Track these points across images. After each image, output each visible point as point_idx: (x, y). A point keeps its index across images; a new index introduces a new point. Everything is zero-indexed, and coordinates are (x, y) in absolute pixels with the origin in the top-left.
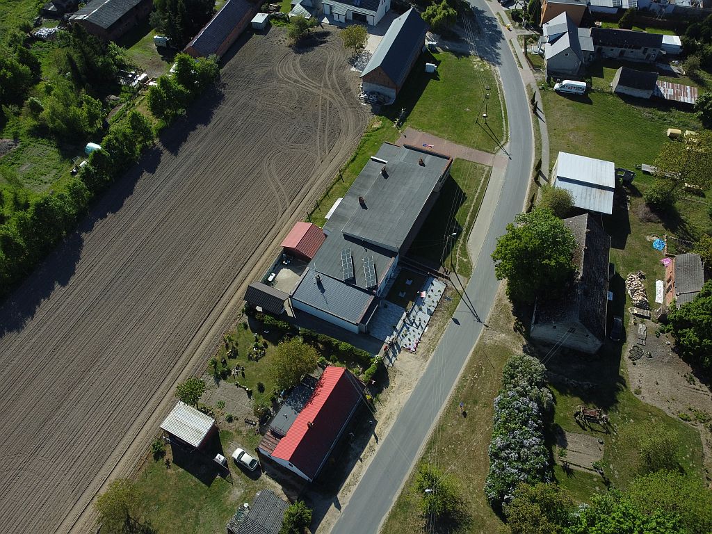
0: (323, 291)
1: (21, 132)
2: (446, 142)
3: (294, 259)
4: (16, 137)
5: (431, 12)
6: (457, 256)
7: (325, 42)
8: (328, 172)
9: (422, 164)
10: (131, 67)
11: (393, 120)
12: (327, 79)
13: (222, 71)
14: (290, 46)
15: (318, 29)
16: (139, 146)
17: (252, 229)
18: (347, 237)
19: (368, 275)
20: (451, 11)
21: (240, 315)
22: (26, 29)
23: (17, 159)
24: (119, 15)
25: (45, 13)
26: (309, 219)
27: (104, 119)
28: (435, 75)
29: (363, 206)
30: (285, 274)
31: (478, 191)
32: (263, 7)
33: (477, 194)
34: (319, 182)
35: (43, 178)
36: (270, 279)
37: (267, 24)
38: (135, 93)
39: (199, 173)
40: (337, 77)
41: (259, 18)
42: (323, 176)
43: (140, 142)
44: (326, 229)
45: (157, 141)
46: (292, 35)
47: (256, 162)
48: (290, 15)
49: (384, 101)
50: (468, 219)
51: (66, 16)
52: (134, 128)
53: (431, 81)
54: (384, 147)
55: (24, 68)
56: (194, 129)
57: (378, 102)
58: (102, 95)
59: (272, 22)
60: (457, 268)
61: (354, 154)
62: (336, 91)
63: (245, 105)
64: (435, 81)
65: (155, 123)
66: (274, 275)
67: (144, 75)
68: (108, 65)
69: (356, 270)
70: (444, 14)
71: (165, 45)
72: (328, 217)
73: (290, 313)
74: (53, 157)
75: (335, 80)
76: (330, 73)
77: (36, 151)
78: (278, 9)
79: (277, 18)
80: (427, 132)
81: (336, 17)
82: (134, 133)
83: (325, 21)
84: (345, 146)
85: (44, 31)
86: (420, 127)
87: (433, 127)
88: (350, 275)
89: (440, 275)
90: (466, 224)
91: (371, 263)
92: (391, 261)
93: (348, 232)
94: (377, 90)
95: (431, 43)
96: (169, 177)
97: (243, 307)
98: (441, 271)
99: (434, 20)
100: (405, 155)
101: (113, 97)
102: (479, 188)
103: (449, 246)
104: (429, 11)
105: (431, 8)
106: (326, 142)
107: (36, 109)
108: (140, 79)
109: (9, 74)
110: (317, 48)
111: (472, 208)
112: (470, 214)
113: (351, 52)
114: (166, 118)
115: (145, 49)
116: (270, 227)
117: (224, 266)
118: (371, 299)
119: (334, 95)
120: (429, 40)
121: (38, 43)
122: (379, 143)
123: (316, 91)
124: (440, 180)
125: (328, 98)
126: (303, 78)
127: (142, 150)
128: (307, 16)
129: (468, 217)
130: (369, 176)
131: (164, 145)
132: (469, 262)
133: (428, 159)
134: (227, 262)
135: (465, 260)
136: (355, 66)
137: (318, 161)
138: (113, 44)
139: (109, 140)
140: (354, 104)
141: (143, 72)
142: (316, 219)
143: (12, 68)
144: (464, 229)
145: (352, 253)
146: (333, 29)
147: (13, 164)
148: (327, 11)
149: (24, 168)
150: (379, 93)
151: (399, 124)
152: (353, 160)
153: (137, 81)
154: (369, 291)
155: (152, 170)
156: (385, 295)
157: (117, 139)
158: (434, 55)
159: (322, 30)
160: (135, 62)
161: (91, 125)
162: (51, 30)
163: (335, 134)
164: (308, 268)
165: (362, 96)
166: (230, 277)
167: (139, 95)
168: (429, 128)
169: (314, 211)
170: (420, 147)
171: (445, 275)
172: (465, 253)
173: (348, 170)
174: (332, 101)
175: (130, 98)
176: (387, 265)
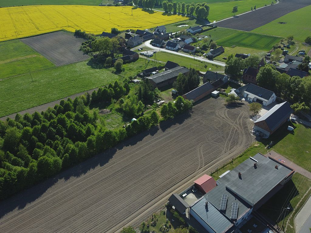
0: (207, 211)
1: (114, 109)
2: (292, 163)
3: (198, 190)
4: (111, 110)
5: (295, 106)
6: (287, 223)
7: (241, 107)
8: (226, 158)
9: (276, 168)
10: (160, 98)
11: (266, 145)
12: (238, 120)
13: (193, 107)
14: (225, 105)
15: (240, 102)
16: (151, 124)
17: (183, 171)
18: (228, 189)
19: (233, 212)
20: (307, 107)
21: (164, 207)
22: (131, 78)
23: (108, 117)
24: (163, 80)
25: (139, 75)
26: (211, 175)
27: (143, 112)
28: (292, 132)
29: (240, 177)
30: (191, 196)
31: (307, 193)
32: (218, 89)
33: (306, 194)
34: (221, 161)
35: (113, 125)
36: (184, 195)
37: (218, 95)
38: (158, 106)
39: (170, 141)
40: (242, 121)
41: (215, 92)
42: (224, 159)
43: (152, 123)
44: (218, 182)
45: (158, 124)
46: (227, 101)
47: (195, 144)
48: (229, 94)
49: (263, 136)
50: (298, 205)
51: (145, 77)
52: (152, 117)
53: (289, 134)
54: (258, 155)
55: (124, 89)
56: (175, 124)
57: (260, 136)
58: (146, 104)
59: (220, 95)
60: (286, 230)
61: (241, 154)
62: (241, 126)
63: (198, 122)
64: (292, 135)
65: (161, 118)
66: (186, 194)
67: (163, 101)
68: (153, 94)
69: (228, 207)
70: (303, 108)
71: (175, 93)
72: (221, 177)
73: (187, 216)
74: (120, 120)
75: (241, 122)
76: (240, 119)
77: (115, 116)
78: (224, 91)
79: (223, 94)
80: (282, 155)
81: (248, 99)
82: (151, 119)
83: (244, 99)
84: (238, 150)
85: (136, 80)
86: (279, 152)
87: (287, 154)
88: (223, 208)
89: (274, 229)
90: (296, 207)
91: (236, 207)
92: (248, 210)
93: (229, 187)
94: (261, 131)
95: (292, 118)
96: (157, 139)
97: (166, 204)
98: (275, 227)
99: (296, 109)
100: (268, 161)
101: (149, 106)
102: (308, 191)
103: (283, 215)
104: (295, 105)
105: (296, 104)
106: (229, 146)
107: (122, 102)
108: (161, 102)
109: (119, 89)
110: (236, 108)
111: (301, 200)
112: (299, 203)
113: (252, 113)
114: (165, 117)
115: (168, 93)
116: (192, 172)
117: (166, 182)
118: (231, 225)
119: (239, 127)
120: (292, 117)
121: (132, 83)
122: (256, 153)
123: (231, 124)
124: (285, 179)
125: (236, 128)
126: (227, 117)
127: (151, 126)
128: (236, 96)
129: (298, 204)
130: (246, 165)
131: (160, 127)
132: (294, 229)
133: (280, 167)
134: (167, 181)
135: (292, 227)
136: (252, 119)
137: (223, 152)
138: (157, 89)
139: (141, 118)
140: (248, 134)
141: (163, 100)
142: (214, 176)
143: (121, 88)
144: (294, 210)
145: (228, 198)
146: (246, 103)
147: (106, 118)
148: (245, 96)
149: (109, 120)
150: (261, 132)
151: (268, 148)
152: (240, 157)
153: (160, 103)
154: (232, 221)
155: (152, 135)
156: (240, 227)
157: (144, 119)
158: (294, 124)
159: (241, 102)
160: (162, 96)
161: (138, 113)
162: (139, 81)
163: (235, 143)
164: (203, 197)
165: (252, 131)
166: (166, 187)
167: (159, 107)
168: (284, 154)
169: (215, 172)
170: (277, 160)
171: (277, 230)
172: (292, 223)
173: (236, 160)
174: (237, 129)
175: (155, 108)
176: (245, 211)
